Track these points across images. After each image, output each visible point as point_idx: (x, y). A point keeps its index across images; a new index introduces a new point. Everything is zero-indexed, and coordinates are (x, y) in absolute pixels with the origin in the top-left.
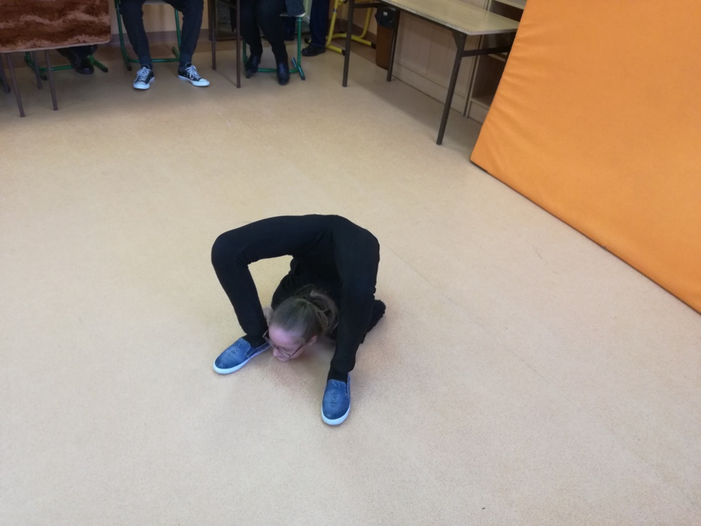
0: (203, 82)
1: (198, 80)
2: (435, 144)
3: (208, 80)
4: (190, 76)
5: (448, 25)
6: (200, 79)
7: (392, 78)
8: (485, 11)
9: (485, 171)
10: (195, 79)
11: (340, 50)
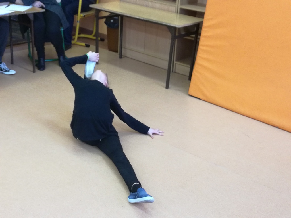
0: (12, 72)
1: (8, 71)
2: (165, 89)
3: (15, 70)
4: (3, 69)
5: (164, 23)
6: (9, 70)
7: (122, 57)
8: (176, 14)
9: (199, 99)
10: (6, 71)
11: (84, 44)
